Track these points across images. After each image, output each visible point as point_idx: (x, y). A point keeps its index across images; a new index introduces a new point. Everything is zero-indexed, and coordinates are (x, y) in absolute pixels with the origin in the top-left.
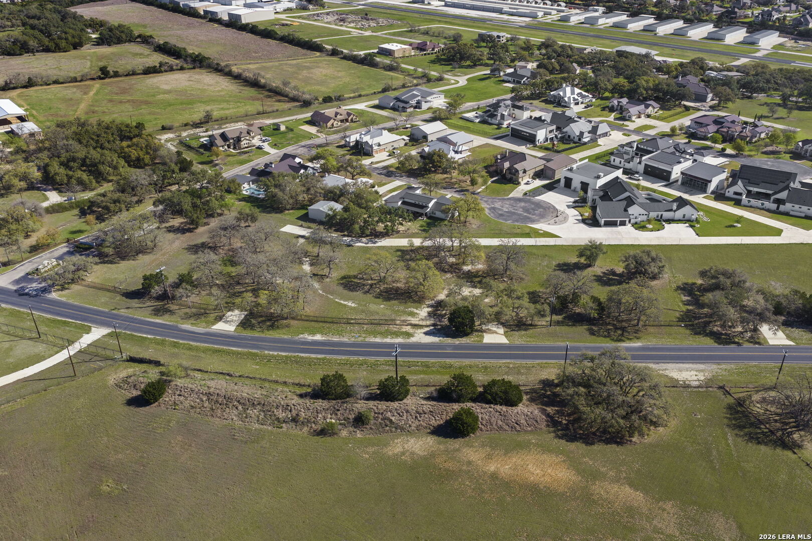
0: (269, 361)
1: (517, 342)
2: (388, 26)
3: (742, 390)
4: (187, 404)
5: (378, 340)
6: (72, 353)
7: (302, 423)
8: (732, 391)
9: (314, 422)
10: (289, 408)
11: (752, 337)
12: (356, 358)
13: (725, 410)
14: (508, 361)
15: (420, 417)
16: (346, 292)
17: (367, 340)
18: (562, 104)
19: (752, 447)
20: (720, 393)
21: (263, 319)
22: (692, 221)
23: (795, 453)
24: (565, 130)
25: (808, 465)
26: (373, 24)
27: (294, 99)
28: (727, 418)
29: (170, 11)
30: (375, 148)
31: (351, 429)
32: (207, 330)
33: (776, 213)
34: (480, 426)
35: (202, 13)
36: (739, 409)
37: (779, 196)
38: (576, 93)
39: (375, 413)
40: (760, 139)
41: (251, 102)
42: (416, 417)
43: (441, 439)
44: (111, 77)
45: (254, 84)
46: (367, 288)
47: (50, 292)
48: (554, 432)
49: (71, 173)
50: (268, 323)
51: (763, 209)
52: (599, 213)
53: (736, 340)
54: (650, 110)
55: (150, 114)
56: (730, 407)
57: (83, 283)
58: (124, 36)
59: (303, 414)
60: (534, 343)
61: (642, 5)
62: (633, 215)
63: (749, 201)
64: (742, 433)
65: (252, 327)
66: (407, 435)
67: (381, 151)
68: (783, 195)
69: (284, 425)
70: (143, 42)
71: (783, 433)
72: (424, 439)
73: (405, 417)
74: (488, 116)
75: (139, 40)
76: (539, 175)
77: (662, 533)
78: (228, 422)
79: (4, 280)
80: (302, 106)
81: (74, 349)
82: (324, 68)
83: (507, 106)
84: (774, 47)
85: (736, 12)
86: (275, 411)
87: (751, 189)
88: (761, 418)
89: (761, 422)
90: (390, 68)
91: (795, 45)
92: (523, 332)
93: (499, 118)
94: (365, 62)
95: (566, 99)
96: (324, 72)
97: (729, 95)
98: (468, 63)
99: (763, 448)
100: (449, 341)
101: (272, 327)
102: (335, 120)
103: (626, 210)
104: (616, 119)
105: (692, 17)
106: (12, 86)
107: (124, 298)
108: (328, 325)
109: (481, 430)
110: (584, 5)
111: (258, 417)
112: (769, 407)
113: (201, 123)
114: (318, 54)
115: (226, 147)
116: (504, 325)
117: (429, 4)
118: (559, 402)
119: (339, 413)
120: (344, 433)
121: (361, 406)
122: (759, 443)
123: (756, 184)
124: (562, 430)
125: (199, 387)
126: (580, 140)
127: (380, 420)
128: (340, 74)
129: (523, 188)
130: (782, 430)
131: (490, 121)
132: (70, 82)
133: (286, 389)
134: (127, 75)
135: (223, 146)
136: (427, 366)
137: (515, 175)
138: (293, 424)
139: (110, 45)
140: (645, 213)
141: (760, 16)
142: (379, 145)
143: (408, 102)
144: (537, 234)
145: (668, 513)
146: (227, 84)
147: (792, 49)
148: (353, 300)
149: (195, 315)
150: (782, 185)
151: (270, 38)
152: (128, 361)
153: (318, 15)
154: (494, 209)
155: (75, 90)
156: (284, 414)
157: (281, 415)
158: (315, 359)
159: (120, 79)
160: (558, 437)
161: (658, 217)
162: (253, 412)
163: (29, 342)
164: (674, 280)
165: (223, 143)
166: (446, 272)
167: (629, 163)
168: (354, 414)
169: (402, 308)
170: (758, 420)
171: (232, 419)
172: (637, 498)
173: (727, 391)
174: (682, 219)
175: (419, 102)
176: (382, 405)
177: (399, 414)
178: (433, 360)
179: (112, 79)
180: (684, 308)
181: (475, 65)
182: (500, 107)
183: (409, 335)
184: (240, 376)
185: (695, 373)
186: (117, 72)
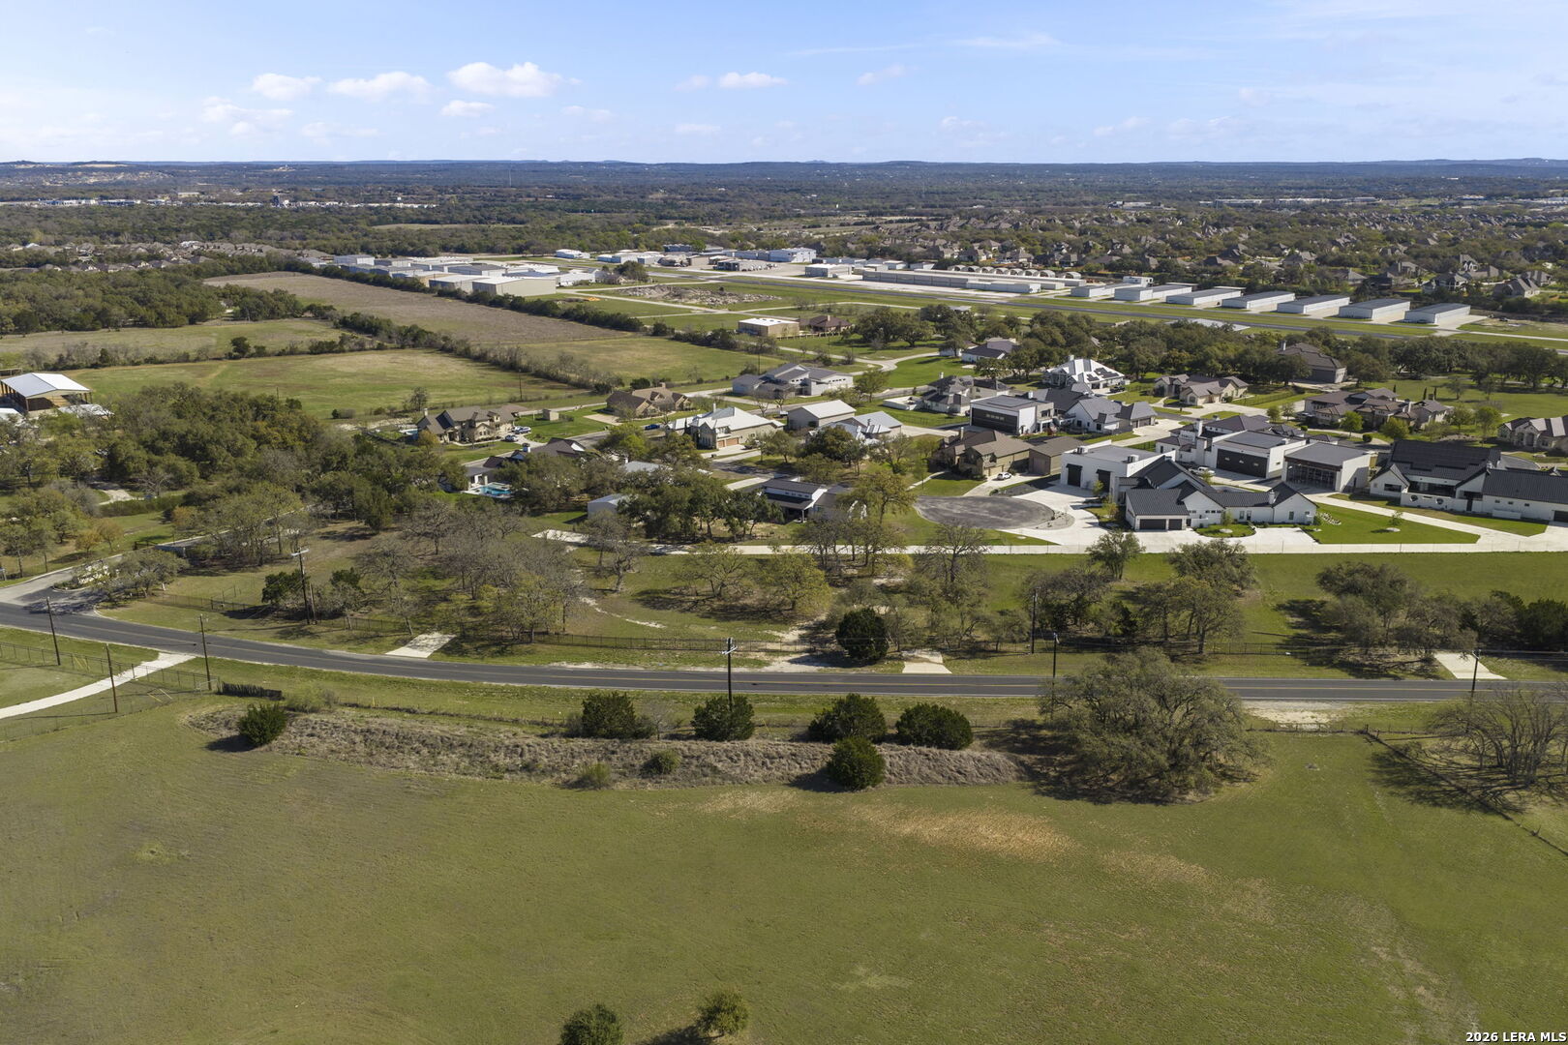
0: (489, 694)
1: (966, 673)
2: (759, 303)
3: (1403, 736)
4: (323, 748)
5: (701, 669)
6: (116, 684)
7: (543, 772)
8: (1382, 737)
9: (565, 771)
10: (519, 750)
11: (1421, 669)
12: (656, 690)
13: (1369, 762)
14: (949, 695)
15: (772, 763)
16: (646, 610)
17: (680, 669)
18: (1069, 386)
19: (1422, 812)
20: (1360, 740)
21: (486, 643)
22: (1308, 524)
23: (1507, 818)
24: (1071, 412)
25: (1534, 835)
26: (730, 300)
27: (579, 385)
28: (1374, 771)
29: (370, 284)
30: (720, 435)
31: (637, 780)
32: (378, 656)
33: (1468, 514)
34: (888, 775)
35: (428, 286)
36: (1396, 760)
37: (1468, 487)
38: (1093, 369)
39: (685, 757)
40: (1435, 426)
41: (500, 387)
42: (764, 763)
43: (810, 793)
44: (252, 356)
45: (511, 366)
46: (686, 606)
47: (92, 609)
48: (1035, 787)
49: (156, 458)
50: (494, 649)
51: (1442, 510)
52: (1131, 509)
53: (1392, 673)
54: (1229, 390)
55: (313, 400)
56: (1378, 758)
57: (154, 599)
58: (282, 306)
59: (546, 760)
60: (998, 673)
61: (1220, 273)
62: (1194, 512)
63: (1414, 498)
64: (1403, 791)
65: (463, 653)
66: (743, 789)
67: (731, 442)
68: (1476, 484)
69: (507, 775)
70: (316, 317)
71: (1484, 793)
72: (776, 793)
73: (742, 763)
74: (931, 400)
75: (308, 314)
76: (1019, 467)
77: (1241, 921)
78: (398, 771)
79: (8, 595)
80: (593, 394)
81: (120, 680)
82: (638, 350)
83: (966, 384)
84: (1462, 327)
85: (1390, 279)
86: (492, 755)
87: (1416, 478)
88: (1440, 772)
89: (1441, 778)
90: (759, 351)
91: (1500, 324)
92: (980, 661)
93: (951, 400)
94: (713, 342)
95: (1076, 378)
96: (637, 355)
97: (1374, 365)
98: (902, 342)
99: (1445, 812)
100: (837, 670)
101: (501, 653)
102: (650, 403)
103: (1180, 502)
104: (1166, 405)
105: (1312, 289)
106: (71, 363)
107: (227, 618)
108: (607, 651)
109: (890, 782)
110: (1114, 276)
111: (458, 764)
112: (1456, 759)
113: (406, 411)
114: (629, 334)
115: (447, 438)
116: (942, 651)
117: (835, 277)
118: (1043, 748)
119: (614, 757)
120: (622, 786)
121: (657, 746)
122: (1436, 804)
123: (1426, 470)
124: (1048, 784)
125: (350, 723)
126: (1099, 427)
127: (693, 768)
128: (666, 358)
129: (991, 483)
130: (1482, 788)
131: (935, 408)
132: (175, 362)
133: (518, 730)
134: (279, 355)
135: (441, 436)
136: (792, 702)
137: (975, 463)
138: (524, 775)
139: (256, 320)
140: (1218, 508)
141: (1434, 283)
142: (728, 431)
143: (786, 383)
144: (1014, 540)
145: (1254, 894)
146: (459, 367)
147: (1495, 329)
148: (657, 620)
149: (356, 638)
150: (1474, 469)
151: (546, 315)
152: (219, 693)
153: (635, 290)
154: (935, 510)
155: (183, 371)
156: (508, 760)
157: (502, 760)
158: (577, 691)
159: (267, 359)
160: (1038, 793)
161: (1241, 518)
162: (449, 758)
163: (38, 670)
164: (1272, 597)
165: (442, 431)
166: (838, 586)
167: (1189, 451)
168: (645, 758)
169: (750, 630)
170: (1435, 774)
171: (407, 767)
172: (1194, 873)
173: (1372, 737)
174: (1287, 520)
175: (805, 384)
176: (701, 746)
177: (731, 759)
178: (802, 694)
179: (252, 360)
180: (1292, 632)
181: (912, 346)
182: (953, 383)
183: (760, 663)
184: (430, 713)
185: (1312, 714)
186: (263, 348)
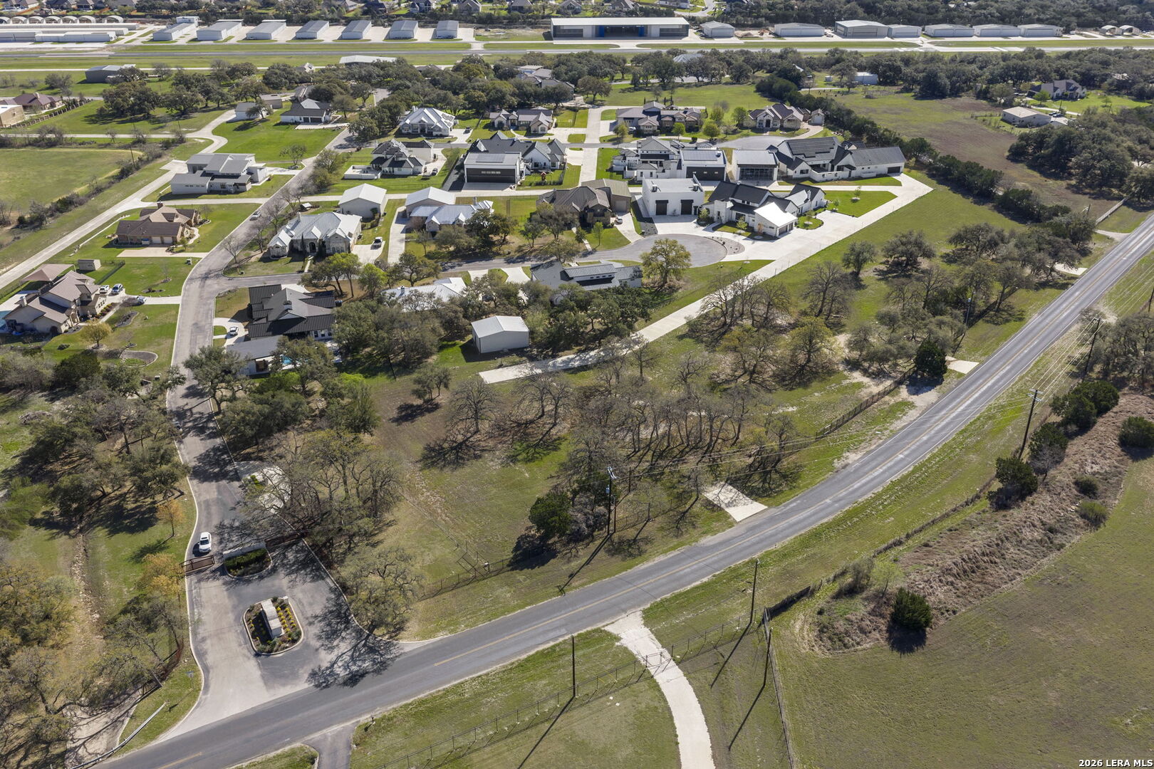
0: (883, 506)
5: (900, 423)
7: (1062, 527)
9: (1067, 520)
10: (1029, 523)
11: (1061, 276)
17: (893, 429)
18: (434, 133)
21: (757, 476)
33: (852, 180)
50: (775, 476)
51: (838, 179)
59: (1047, 520)
65: (771, 490)
68: (848, 160)
84: (477, 39)
85: (383, 5)
86: (1024, 536)
87: (809, 163)
91: (492, 34)
100: (945, 388)
119: (1063, 497)
140: (796, 209)
149: (676, 523)
150: (833, 152)
156: (1036, 534)
167: (664, 172)
168: (1073, 487)
169: (835, 385)
174: (815, 207)
183: (907, 404)
